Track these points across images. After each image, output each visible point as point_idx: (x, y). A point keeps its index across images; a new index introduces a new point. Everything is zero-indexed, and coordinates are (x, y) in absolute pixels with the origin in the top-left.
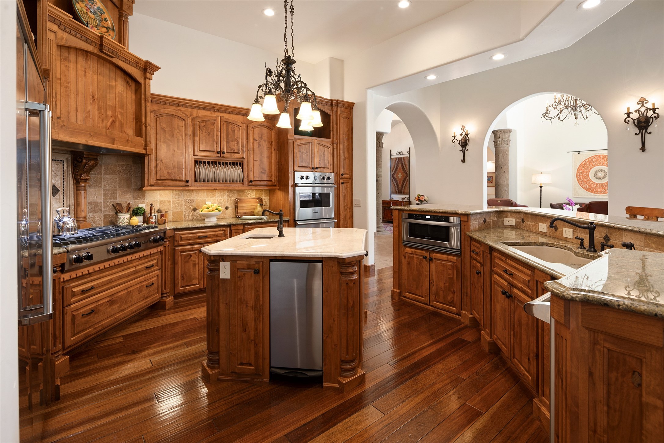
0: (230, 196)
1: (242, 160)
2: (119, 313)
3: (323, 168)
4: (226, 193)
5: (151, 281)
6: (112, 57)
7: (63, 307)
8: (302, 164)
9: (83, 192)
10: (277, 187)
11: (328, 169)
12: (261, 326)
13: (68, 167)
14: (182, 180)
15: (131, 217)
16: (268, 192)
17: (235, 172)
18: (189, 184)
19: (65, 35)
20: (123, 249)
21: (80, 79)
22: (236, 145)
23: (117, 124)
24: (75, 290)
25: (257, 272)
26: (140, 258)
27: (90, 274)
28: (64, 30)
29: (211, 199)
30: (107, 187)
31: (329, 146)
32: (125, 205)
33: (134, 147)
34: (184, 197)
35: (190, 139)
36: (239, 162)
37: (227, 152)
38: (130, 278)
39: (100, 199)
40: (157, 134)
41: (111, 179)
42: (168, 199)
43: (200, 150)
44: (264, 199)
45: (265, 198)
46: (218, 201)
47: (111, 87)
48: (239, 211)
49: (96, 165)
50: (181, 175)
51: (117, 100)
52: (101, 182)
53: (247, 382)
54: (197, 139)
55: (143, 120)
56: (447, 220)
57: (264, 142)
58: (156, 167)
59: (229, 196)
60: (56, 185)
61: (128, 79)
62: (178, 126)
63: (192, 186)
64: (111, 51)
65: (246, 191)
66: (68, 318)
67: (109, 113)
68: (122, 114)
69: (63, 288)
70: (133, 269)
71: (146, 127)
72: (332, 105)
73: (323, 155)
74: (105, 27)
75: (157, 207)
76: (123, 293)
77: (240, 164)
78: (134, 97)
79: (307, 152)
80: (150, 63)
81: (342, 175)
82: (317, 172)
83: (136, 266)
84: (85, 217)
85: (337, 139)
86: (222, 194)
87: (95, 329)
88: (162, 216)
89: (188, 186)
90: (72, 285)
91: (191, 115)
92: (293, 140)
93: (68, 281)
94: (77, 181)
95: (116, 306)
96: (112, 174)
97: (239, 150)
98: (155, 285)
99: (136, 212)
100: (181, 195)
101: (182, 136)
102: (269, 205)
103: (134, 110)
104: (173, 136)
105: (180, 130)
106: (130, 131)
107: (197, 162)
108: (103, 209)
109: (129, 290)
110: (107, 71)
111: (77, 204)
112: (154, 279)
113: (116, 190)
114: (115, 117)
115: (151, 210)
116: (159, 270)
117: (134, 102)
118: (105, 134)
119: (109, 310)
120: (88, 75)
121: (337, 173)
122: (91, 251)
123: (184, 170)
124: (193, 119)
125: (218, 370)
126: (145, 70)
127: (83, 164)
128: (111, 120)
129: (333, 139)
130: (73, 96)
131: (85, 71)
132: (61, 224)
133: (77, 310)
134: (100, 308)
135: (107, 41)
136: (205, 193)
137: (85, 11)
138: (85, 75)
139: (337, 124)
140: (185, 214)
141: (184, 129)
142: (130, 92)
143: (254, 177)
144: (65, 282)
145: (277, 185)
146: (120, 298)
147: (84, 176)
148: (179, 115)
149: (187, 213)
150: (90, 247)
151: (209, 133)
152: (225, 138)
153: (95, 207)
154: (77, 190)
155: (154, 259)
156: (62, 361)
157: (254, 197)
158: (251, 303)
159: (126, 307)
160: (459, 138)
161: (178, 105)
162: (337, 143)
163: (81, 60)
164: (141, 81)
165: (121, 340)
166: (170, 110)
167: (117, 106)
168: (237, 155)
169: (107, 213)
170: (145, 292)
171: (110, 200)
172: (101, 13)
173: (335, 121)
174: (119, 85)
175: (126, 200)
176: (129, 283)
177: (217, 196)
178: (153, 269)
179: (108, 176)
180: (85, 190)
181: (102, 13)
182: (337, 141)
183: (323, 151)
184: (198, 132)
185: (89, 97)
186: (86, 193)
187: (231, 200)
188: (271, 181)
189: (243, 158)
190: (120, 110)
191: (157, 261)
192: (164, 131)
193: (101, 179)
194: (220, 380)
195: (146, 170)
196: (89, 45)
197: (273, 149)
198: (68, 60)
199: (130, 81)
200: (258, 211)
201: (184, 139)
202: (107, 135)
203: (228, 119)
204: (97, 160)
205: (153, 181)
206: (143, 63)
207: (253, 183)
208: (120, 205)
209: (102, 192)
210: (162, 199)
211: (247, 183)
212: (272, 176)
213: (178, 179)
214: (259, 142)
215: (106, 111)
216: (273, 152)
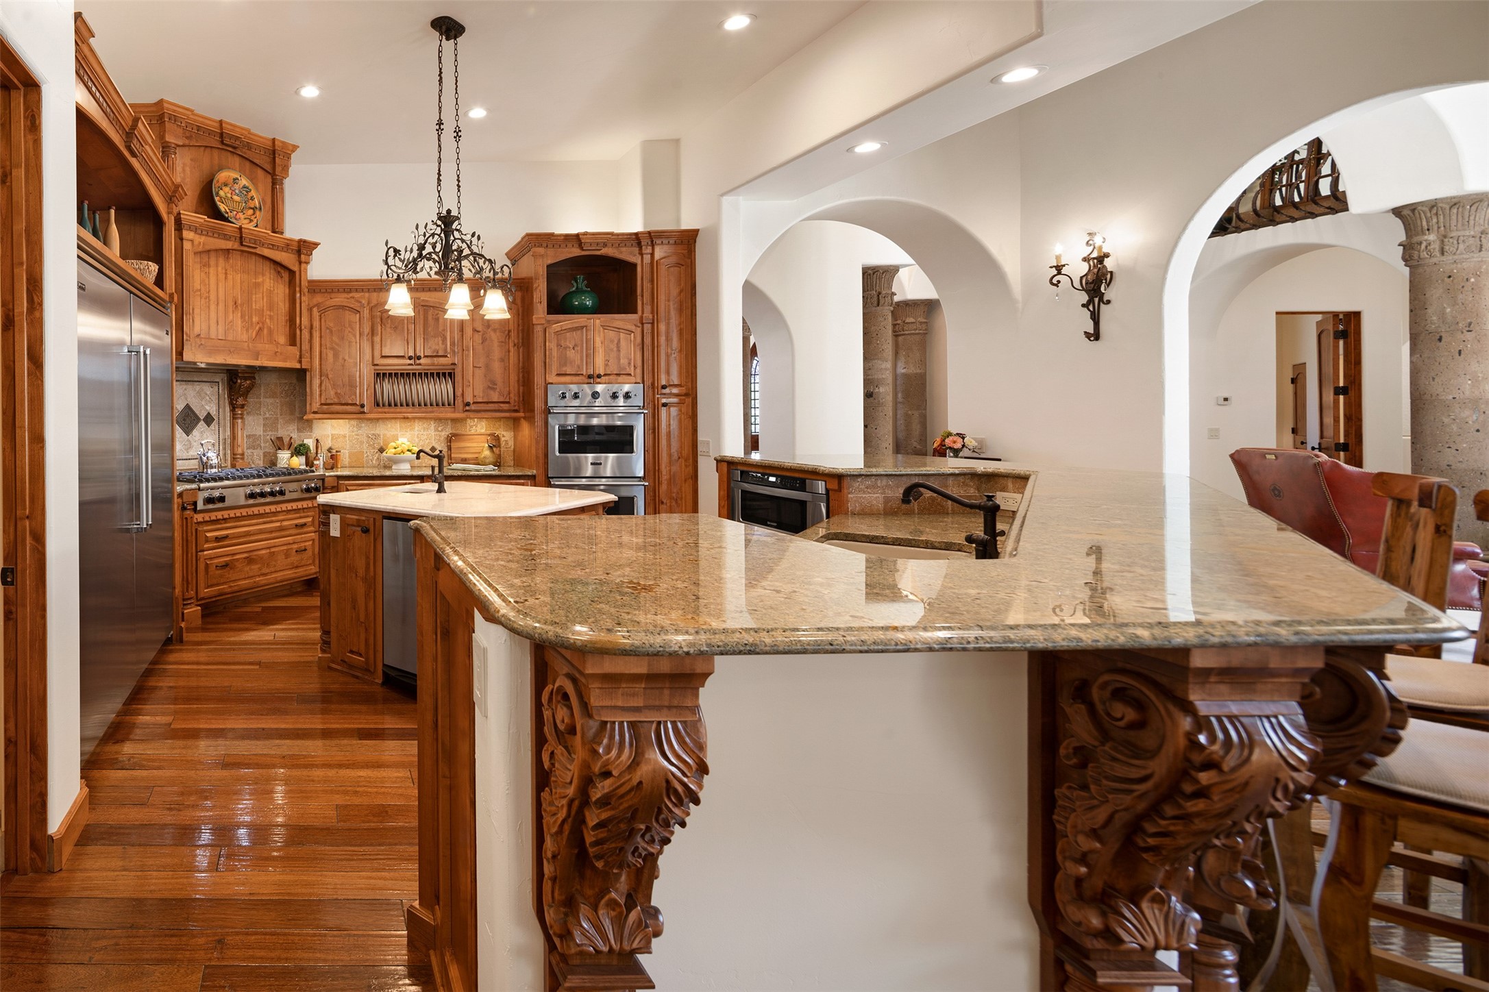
0: (440, 429)
1: (453, 367)
2: (259, 576)
3: (617, 374)
4: (433, 425)
5: (303, 545)
6: (256, 248)
7: (197, 552)
8: (564, 369)
9: (240, 421)
10: (522, 414)
11: (629, 377)
12: (371, 604)
13: (223, 390)
14: (355, 404)
15: (292, 456)
16: (511, 423)
17: (443, 389)
18: (365, 409)
19: (202, 239)
20: (262, 495)
21: (220, 284)
22: (441, 342)
23: (265, 331)
24: (208, 535)
25: (366, 531)
26: (288, 511)
27: (225, 520)
28: (201, 234)
29: (408, 434)
30: (267, 415)
31: (633, 328)
32: (286, 440)
33: (285, 360)
34: (366, 430)
35: (368, 340)
36: (447, 372)
37: (425, 356)
38: (274, 535)
39: (259, 431)
40: (321, 337)
41: (272, 404)
42: (342, 433)
43: (383, 357)
44: (504, 436)
45: (505, 433)
46: (418, 437)
47: (257, 285)
48: (453, 455)
49: (253, 386)
50: (354, 397)
51: (265, 300)
52: (260, 407)
53: (357, 677)
54: (377, 339)
55: (298, 322)
56: (802, 485)
57: (492, 334)
58: (321, 385)
59: (436, 430)
60: (211, 413)
61: (279, 269)
62: (350, 322)
63: (370, 412)
64: (253, 241)
65: (469, 421)
66: (202, 566)
67: (255, 319)
68: (271, 317)
69: (196, 529)
70: (278, 524)
71: (301, 331)
72: (639, 244)
73: (615, 349)
74: (252, 208)
75: (327, 443)
76: (264, 552)
77: (450, 374)
78: (287, 291)
79: (576, 345)
80: (305, 241)
81: (664, 387)
82: (600, 383)
83: (282, 521)
84: (243, 454)
85: (652, 312)
86: (425, 425)
87: (230, 587)
88: (332, 457)
89: (364, 413)
90: (205, 528)
91: (368, 304)
92: (545, 325)
93: (201, 523)
94: (233, 408)
95: (255, 567)
96: (273, 397)
97: (446, 350)
98: (309, 553)
99: (300, 450)
100: (361, 427)
101: (355, 337)
102: (513, 447)
103: (287, 309)
104: (343, 338)
105: (352, 328)
106: (282, 340)
107: (378, 375)
108: (262, 445)
109: (273, 550)
110: (253, 263)
111: (234, 437)
112: (307, 544)
113: (277, 419)
114: (263, 323)
115: (317, 448)
116: (315, 532)
117: (287, 298)
118: (247, 348)
119: (247, 569)
120: (230, 277)
121: (653, 384)
122: (225, 492)
123: (358, 388)
124: (371, 310)
125: (329, 655)
126: (299, 252)
127: (238, 384)
128: (257, 328)
129: (643, 313)
130: (213, 307)
131: (226, 274)
132: (205, 459)
133: (211, 559)
134: (236, 564)
135: (246, 231)
136: (398, 424)
137: (229, 195)
138: (226, 278)
139: (652, 281)
140: (368, 456)
141: (358, 326)
142: (281, 286)
143: (474, 396)
144: (198, 523)
145: (522, 410)
146: (261, 558)
147: (240, 401)
148: (352, 306)
149: (370, 456)
150: (224, 487)
151: (396, 328)
152: (422, 333)
153: (254, 441)
154: (234, 418)
155: (308, 516)
156: (193, 610)
157: (483, 431)
158: (361, 572)
159: (267, 571)
160: (1078, 269)
161: (350, 291)
162: (653, 320)
163: (221, 261)
164: (295, 268)
165: (259, 610)
166: (340, 299)
167: (265, 308)
168: (442, 360)
169: (267, 450)
170: (295, 558)
171: (270, 433)
172: (247, 192)
173: (647, 276)
174: (268, 280)
175: (289, 433)
176: (272, 541)
177: (416, 428)
178: (305, 530)
179: (268, 400)
180: (242, 418)
181: (249, 191)
182: (653, 316)
183: (616, 342)
184: (380, 328)
185: (231, 304)
186: (243, 423)
187: (440, 436)
188: (508, 403)
189: (454, 364)
190: (268, 313)
191: (313, 520)
192: (331, 332)
193: (260, 403)
194: (330, 668)
195: (308, 390)
196: (228, 242)
197: (511, 345)
198: (208, 265)
199: (282, 271)
200: (484, 457)
201: (358, 341)
202: (249, 350)
203: (427, 301)
204: (255, 379)
205: (316, 406)
206: (296, 244)
207: (473, 407)
208: (280, 439)
209: (262, 422)
210: (334, 432)
211: (461, 407)
212: (509, 394)
213: (350, 402)
214: (483, 334)
215: (251, 317)
216: (512, 349)
